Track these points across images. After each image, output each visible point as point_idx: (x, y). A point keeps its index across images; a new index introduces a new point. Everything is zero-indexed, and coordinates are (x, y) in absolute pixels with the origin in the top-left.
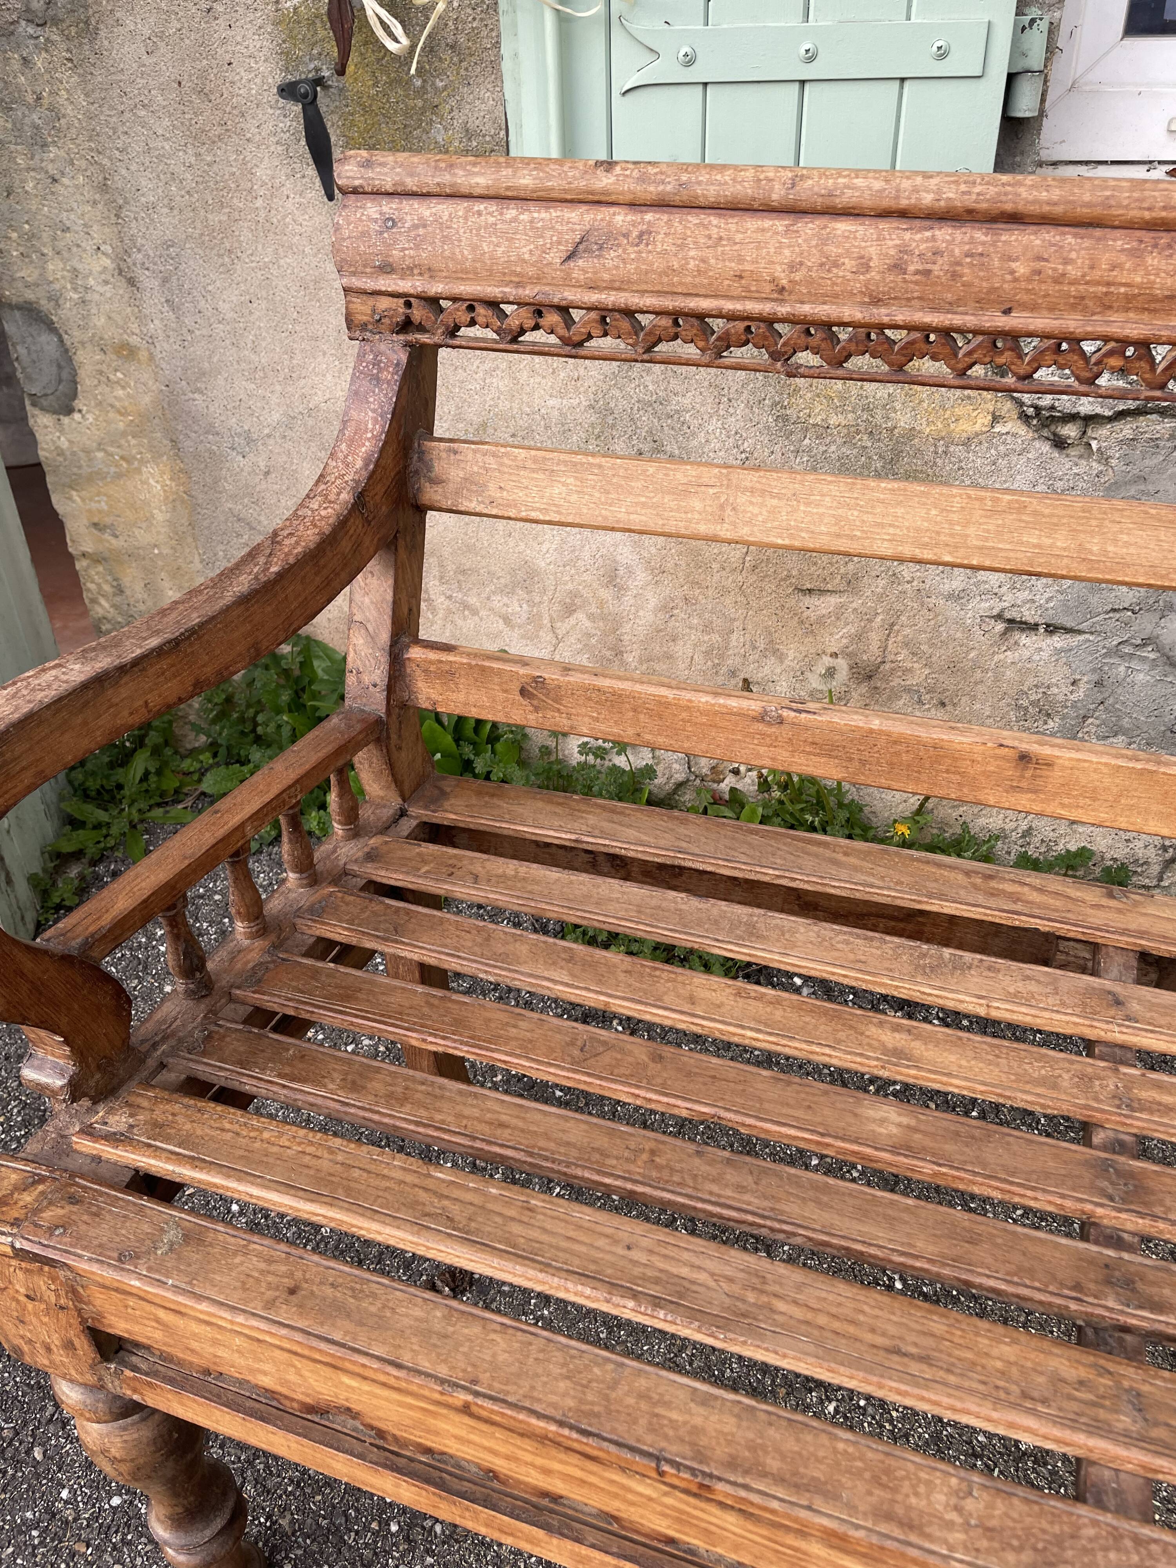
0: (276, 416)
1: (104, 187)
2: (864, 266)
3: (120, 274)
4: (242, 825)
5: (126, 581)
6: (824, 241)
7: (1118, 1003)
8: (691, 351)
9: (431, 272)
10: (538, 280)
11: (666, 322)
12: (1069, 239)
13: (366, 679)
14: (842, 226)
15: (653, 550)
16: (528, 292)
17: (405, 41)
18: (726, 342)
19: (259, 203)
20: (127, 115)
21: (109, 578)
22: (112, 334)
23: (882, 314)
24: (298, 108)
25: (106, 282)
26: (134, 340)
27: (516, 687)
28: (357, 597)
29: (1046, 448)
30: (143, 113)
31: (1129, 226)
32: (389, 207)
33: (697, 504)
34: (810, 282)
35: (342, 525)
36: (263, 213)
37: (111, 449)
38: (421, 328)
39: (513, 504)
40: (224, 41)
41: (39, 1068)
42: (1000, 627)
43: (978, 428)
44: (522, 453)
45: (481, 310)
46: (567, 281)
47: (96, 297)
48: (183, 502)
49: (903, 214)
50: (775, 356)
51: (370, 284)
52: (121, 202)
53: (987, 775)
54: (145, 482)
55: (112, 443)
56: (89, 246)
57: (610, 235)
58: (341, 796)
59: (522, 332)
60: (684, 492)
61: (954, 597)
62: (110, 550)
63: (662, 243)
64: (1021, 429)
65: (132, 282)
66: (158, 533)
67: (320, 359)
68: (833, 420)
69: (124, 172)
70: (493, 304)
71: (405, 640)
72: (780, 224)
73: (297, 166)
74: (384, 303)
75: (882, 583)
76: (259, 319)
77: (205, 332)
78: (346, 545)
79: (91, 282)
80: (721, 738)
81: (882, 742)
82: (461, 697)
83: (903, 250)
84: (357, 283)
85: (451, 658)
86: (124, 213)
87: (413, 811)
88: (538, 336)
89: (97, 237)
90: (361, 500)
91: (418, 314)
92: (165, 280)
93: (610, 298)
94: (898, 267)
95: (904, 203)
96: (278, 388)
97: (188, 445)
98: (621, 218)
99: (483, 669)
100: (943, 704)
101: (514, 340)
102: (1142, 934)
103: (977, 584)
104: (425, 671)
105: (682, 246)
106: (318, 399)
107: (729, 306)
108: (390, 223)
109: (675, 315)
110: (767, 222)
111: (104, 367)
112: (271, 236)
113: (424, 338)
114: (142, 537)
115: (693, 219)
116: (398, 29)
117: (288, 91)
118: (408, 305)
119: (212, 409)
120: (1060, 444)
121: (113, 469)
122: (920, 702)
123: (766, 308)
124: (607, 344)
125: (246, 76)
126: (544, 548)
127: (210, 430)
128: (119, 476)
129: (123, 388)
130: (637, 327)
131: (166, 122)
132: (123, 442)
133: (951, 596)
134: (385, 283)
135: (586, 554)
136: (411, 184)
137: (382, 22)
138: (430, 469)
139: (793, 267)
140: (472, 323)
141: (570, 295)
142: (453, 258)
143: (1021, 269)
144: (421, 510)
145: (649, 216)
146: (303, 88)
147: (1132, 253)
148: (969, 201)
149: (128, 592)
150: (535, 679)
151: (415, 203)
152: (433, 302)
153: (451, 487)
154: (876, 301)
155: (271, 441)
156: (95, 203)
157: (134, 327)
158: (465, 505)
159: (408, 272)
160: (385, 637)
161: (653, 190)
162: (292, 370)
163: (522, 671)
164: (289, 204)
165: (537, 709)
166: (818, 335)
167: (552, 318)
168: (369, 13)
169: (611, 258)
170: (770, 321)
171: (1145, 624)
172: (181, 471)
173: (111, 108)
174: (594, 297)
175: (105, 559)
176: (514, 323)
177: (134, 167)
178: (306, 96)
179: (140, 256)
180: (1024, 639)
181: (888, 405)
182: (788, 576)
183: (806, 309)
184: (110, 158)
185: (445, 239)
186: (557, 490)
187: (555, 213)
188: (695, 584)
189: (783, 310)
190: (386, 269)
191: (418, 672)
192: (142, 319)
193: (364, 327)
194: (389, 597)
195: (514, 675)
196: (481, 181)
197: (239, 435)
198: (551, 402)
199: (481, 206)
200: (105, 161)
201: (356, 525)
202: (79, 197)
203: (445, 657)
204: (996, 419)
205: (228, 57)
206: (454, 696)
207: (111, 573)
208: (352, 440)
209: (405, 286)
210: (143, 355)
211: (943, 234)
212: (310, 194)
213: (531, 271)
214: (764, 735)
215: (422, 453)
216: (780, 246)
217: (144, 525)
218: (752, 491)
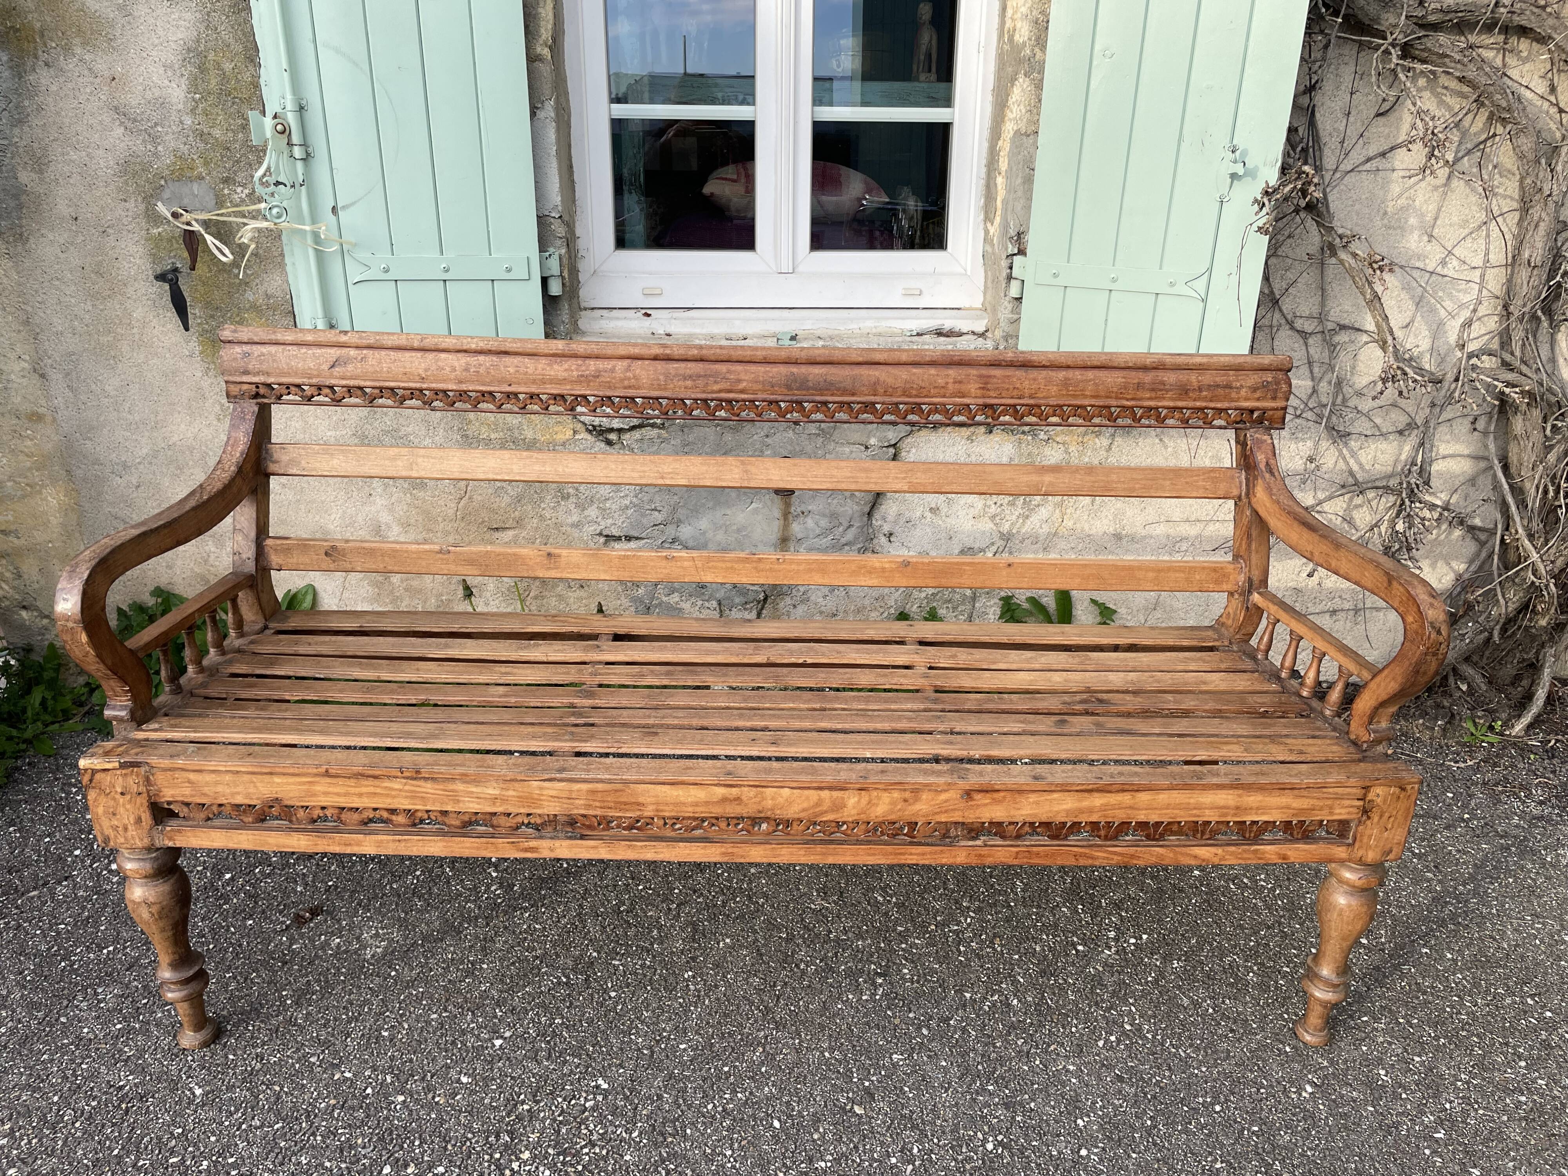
0: (145, 451)
1: (27, 323)
2: (454, 369)
3: (35, 371)
4: (194, 613)
5: (24, 568)
6: (437, 360)
7: (598, 647)
8: (390, 402)
9: (268, 374)
10: (318, 376)
11: (377, 391)
12: (526, 360)
13: (244, 556)
14: (443, 355)
15: (401, 513)
16: (314, 381)
17: (231, 257)
18: (403, 399)
19: (135, 330)
20: (46, 284)
21: (11, 568)
22: (26, 407)
23: (464, 387)
24: (167, 287)
25: (23, 377)
26: (41, 410)
27: (323, 551)
28: (237, 517)
29: (603, 445)
30: (57, 283)
31: (546, 355)
32: (246, 348)
33: (399, 463)
34: (434, 375)
35: (233, 480)
36: (137, 336)
37: (18, 479)
38: (264, 397)
39: (315, 469)
40: (114, 248)
41: (114, 708)
42: (602, 540)
43: (567, 437)
44: (317, 447)
45: (293, 389)
46: (332, 376)
47: (15, 385)
48: (73, 510)
49: (465, 351)
50: (425, 403)
51: (239, 379)
52: (38, 331)
53: (537, 564)
54: (45, 499)
55: (20, 476)
56: (12, 356)
57: (348, 359)
58: (234, 614)
59: (313, 397)
60: (394, 459)
61: (576, 525)
62: (13, 548)
63: (371, 361)
64: (589, 437)
65: (43, 376)
66: (53, 532)
67: (176, 415)
68: (493, 436)
69: (42, 315)
70: (298, 386)
71: (263, 536)
72: (419, 354)
73: (161, 312)
74: (245, 387)
75: (535, 521)
76: (134, 394)
77: (94, 403)
78: (235, 489)
79: (13, 377)
80: (424, 563)
81: (493, 555)
82: (295, 560)
83: (468, 364)
84: (231, 379)
85: (288, 542)
86: (40, 337)
87: (271, 625)
88: (321, 398)
89: (19, 350)
90: (240, 470)
91: (262, 391)
92: (68, 374)
93: (352, 383)
94: (467, 370)
95: (465, 348)
96: (147, 434)
97: (79, 473)
98: (353, 352)
99: (305, 545)
100: (582, 587)
101: (309, 400)
102: (614, 626)
103: (585, 517)
104: (276, 550)
105: (380, 363)
106: (175, 438)
107: (402, 385)
108: (247, 355)
109: (381, 389)
110: (414, 354)
111: (18, 428)
112: (142, 348)
113: (266, 401)
114: (40, 536)
115: (383, 353)
116: (226, 251)
117: (161, 277)
118: (257, 387)
119: (98, 449)
120: (609, 443)
121: (19, 493)
122: (569, 587)
123: (418, 385)
124: (353, 400)
125: (127, 266)
126: (332, 517)
127: (97, 462)
128: (24, 497)
129: (31, 440)
130: (365, 394)
131: (73, 288)
132: (29, 474)
133: (573, 525)
134: (245, 379)
135: (360, 519)
136: (256, 339)
137: (217, 248)
138: (272, 457)
139: (426, 370)
140: (289, 393)
141: (333, 382)
142: (278, 368)
143: (512, 370)
144: (267, 476)
145: (365, 352)
146: (170, 276)
147: (548, 364)
148: (489, 347)
149: (26, 577)
150: (332, 547)
151: (259, 347)
152: (269, 386)
153: (283, 464)
154: (461, 382)
155: (142, 466)
156: (19, 331)
157: (43, 402)
158: (290, 472)
159: (258, 374)
160: (253, 534)
161: (365, 342)
162: (157, 423)
163: (325, 544)
164: (155, 332)
165: (334, 561)
166: (441, 395)
167: (326, 391)
168: (209, 242)
169: (350, 367)
170: (421, 390)
171: (671, 531)
172: (73, 490)
173: (35, 280)
174: (344, 382)
175: (8, 555)
176: (309, 393)
177: (48, 312)
178: (172, 280)
179: (50, 361)
180: (617, 545)
181: (520, 427)
182: (483, 522)
183: (434, 385)
184: (32, 307)
185: (274, 361)
186: (335, 461)
187: (323, 350)
188: (429, 530)
189: (425, 386)
190: (246, 372)
191: (271, 551)
192: (48, 398)
193: (235, 397)
194: (254, 515)
195: (321, 546)
196: (290, 338)
197: (118, 464)
198: (329, 434)
199: (290, 348)
200: (29, 309)
201: (239, 481)
202: (7, 328)
203: (285, 542)
204: (575, 432)
205: (115, 256)
206: (291, 561)
207: (12, 564)
208: (233, 445)
209: (256, 379)
210: (49, 419)
211: (481, 358)
212: (169, 326)
213: (315, 373)
214: (442, 559)
215: (267, 450)
216: (420, 363)
217: (41, 528)
218: (423, 456)
